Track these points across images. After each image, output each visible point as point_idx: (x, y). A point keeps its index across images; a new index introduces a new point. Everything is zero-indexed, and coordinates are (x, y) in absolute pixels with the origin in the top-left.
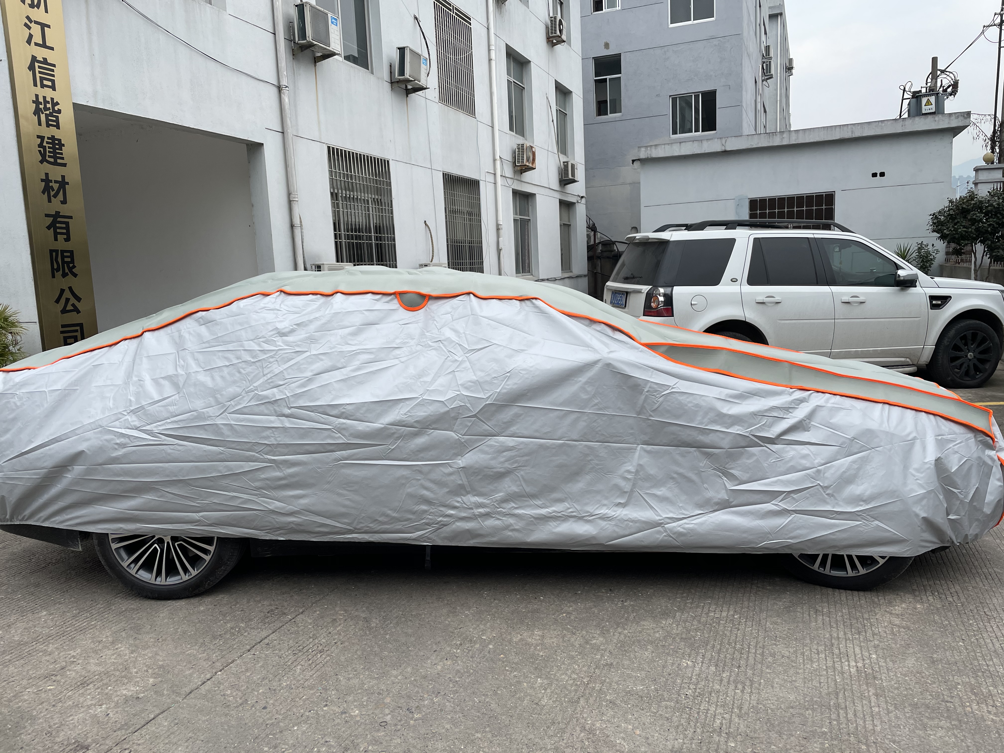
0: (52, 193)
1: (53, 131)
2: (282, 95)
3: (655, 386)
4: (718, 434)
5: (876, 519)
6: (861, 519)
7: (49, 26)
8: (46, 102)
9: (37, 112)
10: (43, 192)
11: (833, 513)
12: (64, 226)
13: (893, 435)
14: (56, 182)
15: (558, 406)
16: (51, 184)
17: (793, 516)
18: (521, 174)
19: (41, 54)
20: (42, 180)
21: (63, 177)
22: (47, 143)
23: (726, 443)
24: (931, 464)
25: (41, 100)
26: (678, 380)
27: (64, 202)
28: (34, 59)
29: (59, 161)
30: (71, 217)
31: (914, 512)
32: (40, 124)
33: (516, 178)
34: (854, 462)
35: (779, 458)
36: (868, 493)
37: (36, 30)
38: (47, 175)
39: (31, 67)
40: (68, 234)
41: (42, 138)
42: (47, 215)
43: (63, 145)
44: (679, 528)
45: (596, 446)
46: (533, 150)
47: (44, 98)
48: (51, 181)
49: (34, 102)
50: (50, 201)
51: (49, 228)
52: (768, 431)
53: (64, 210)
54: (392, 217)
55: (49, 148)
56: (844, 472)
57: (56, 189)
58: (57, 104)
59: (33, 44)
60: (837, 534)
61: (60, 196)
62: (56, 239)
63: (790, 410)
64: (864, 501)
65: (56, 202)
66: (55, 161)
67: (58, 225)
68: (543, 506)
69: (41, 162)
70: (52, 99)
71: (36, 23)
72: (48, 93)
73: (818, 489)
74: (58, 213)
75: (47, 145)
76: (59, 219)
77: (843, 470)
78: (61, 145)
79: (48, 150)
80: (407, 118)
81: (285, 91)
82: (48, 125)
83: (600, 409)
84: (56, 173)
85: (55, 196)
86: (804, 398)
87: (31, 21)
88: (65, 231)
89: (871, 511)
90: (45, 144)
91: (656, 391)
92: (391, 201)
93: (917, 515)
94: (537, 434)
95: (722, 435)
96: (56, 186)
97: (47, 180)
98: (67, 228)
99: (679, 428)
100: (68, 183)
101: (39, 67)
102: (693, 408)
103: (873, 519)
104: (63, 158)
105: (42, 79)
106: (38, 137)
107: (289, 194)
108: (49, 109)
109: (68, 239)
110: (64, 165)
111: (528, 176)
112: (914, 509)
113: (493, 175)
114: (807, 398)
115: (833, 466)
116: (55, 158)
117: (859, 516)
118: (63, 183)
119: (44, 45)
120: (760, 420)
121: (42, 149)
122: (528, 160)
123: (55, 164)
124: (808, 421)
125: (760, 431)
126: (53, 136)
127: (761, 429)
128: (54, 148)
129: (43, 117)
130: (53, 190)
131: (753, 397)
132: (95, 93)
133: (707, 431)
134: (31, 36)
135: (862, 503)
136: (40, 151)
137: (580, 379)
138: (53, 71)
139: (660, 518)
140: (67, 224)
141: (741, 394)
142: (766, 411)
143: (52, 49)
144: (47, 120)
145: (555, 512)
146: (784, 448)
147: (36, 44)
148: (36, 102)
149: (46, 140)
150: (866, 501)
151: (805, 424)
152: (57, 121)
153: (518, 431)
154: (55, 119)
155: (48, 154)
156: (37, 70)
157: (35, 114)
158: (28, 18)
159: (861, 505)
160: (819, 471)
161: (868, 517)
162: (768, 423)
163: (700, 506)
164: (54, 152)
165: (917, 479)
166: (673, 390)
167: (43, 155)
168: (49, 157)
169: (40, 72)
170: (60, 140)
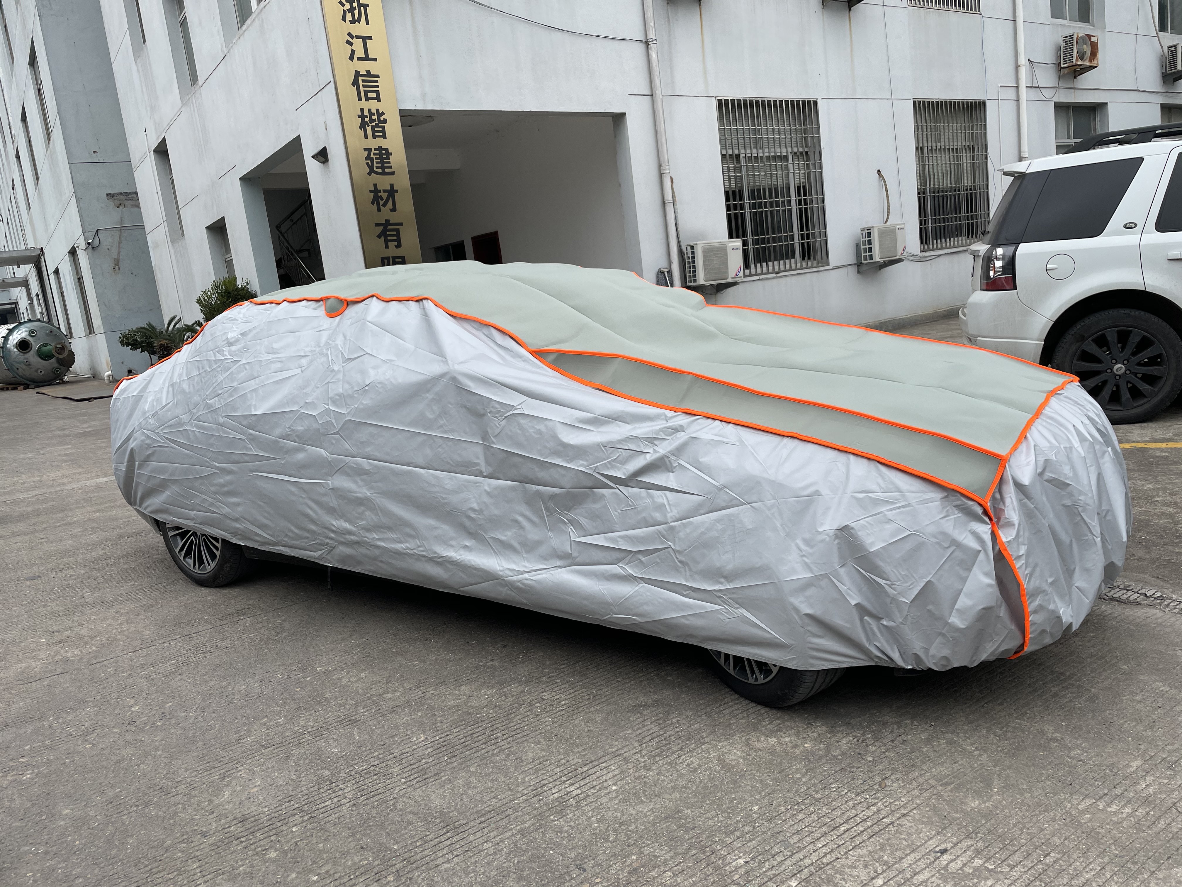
0: (381, 203)
1: (380, 142)
2: (650, 51)
3: (498, 406)
4: (559, 470)
5: (742, 605)
6: (721, 603)
7: (370, 38)
8: (371, 114)
9: (363, 126)
10: (373, 203)
11: (687, 589)
12: (395, 233)
13: (781, 486)
14: (384, 191)
15: (406, 426)
16: (380, 194)
17: (641, 585)
18: (1075, 77)
19: (363, 67)
20: (371, 191)
21: (392, 186)
22: (374, 154)
23: (567, 481)
24: (828, 535)
25: (366, 113)
26: (526, 398)
27: (394, 210)
28: (357, 74)
29: (387, 170)
30: (401, 224)
31: (792, 604)
32: (366, 137)
33: (1060, 85)
34: (718, 520)
35: (631, 506)
36: (730, 567)
37: (358, 44)
38: (375, 185)
39: (355, 83)
40: (399, 240)
41: (369, 150)
42: (377, 225)
43: (391, 154)
44: (519, 584)
45: (442, 476)
46: (1093, 39)
47: (370, 110)
48: (380, 191)
49: (359, 116)
50: (379, 210)
51: (379, 236)
52: (619, 469)
53: (394, 218)
54: (821, 173)
55: (376, 159)
56: (703, 533)
57: (385, 198)
58: (383, 113)
59: (355, 59)
60: (691, 618)
61: (390, 205)
62: (387, 247)
63: (656, 442)
64: (725, 577)
65: (386, 210)
66: (383, 170)
67: (388, 233)
68: (398, 540)
69: (369, 174)
70: (378, 110)
71: (358, 37)
72: (373, 105)
73: (669, 553)
74: (387, 221)
75: (374, 157)
76: (389, 227)
77: (703, 530)
78: (388, 154)
79: (375, 161)
80: (849, 40)
81: (653, 46)
82: (374, 137)
83: (445, 432)
84: (383, 183)
85: (384, 205)
86: (681, 426)
87: (352, 37)
88: (395, 238)
89: (734, 593)
90: (372, 156)
91: (499, 412)
92: (820, 152)
93: (797, 610)
94: (387, 458)
95: (562, 471)
96: (385, 195)
97: (375, 191)
98: (398, 235)
99: (520, 460)
100: (397, 191)
101: (363, 81)
102: (534, 434)
103: (738, 606)
104: (391, 167)
105: (366, 92)
106: (365, 150)
107: (660, 166)
108: (375, 120)
109: (399, 246)
110: (392, 173)
111: (1087, 79)
112: (792, 600)
113: (1015, 89)
114: (685, 426)
115: (691, 523)
116: (383, 168)
117: (720, 597)
118: (392, 192)
119: (367, 58)
120: (611, 453)
121: (369, 162)
122: (1082, 57)
123: (384, 173)
124: (673, 458)
125: (608, 469)
126: (380, 147)
127: (611, 465)
128: (381, 158)
129: (369, 129)
130: (382, 199)
131: (613, 422)
132: (424, 96)
133: (547, 464)
134: (353, 52)
135: (722, 580)
136: (367, 164)
137: (428, 395)
138: (377, 81)
139: (501, 568)
140: (398, 231)
141: (595, 418)
142: (620, 441)
143: (375, 60)
144: (374, 132)
145: (408, 548)
146: (640, 492)
147: (359, 59)
148: (362, 116)
149: (373, 151)
150: (728, 577)
151: (668, 462)
152: (383, 131)
153: (372, 453)
154: (381, 129)
155: (375, 165)
156: (361, 84)
157: (360, 128)
158: (350, 34)
159: (721, 583)
160: (672, 528)
161: (730, 601)
162: (620, 458)
163: (544, 558)
164: (382, 163)
165: (804, 556)
166: (516, 412)
167: (371, 167)
168: (377, 167)
169: (364, 86)
170: (387, 150)
